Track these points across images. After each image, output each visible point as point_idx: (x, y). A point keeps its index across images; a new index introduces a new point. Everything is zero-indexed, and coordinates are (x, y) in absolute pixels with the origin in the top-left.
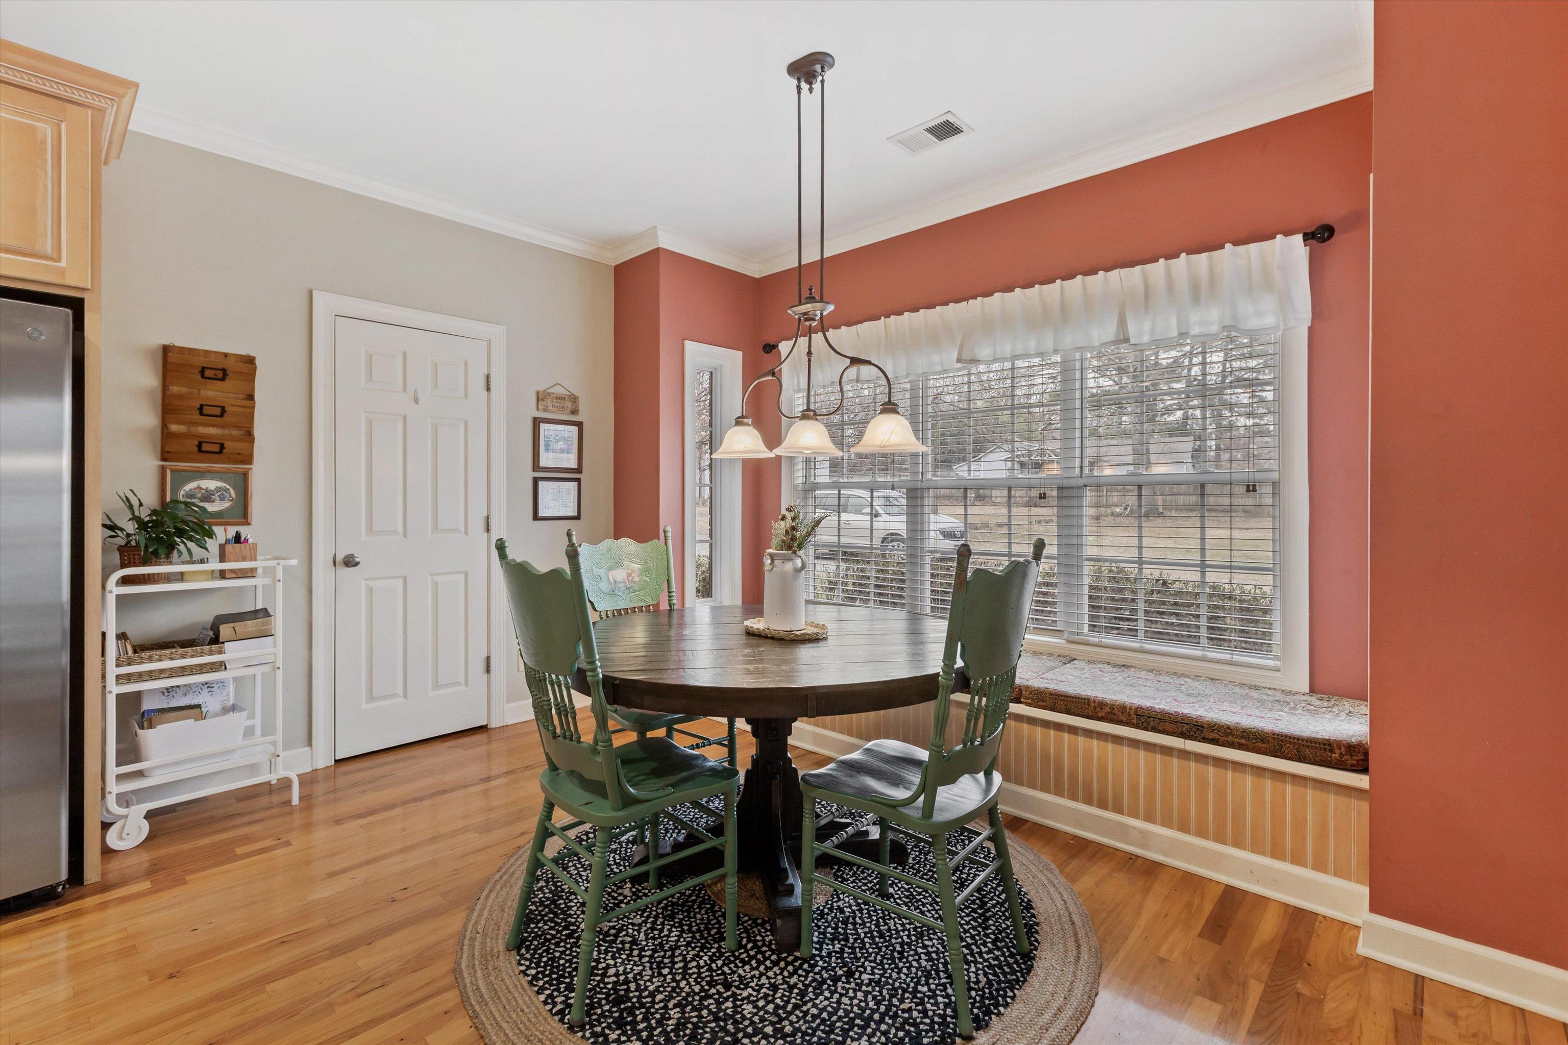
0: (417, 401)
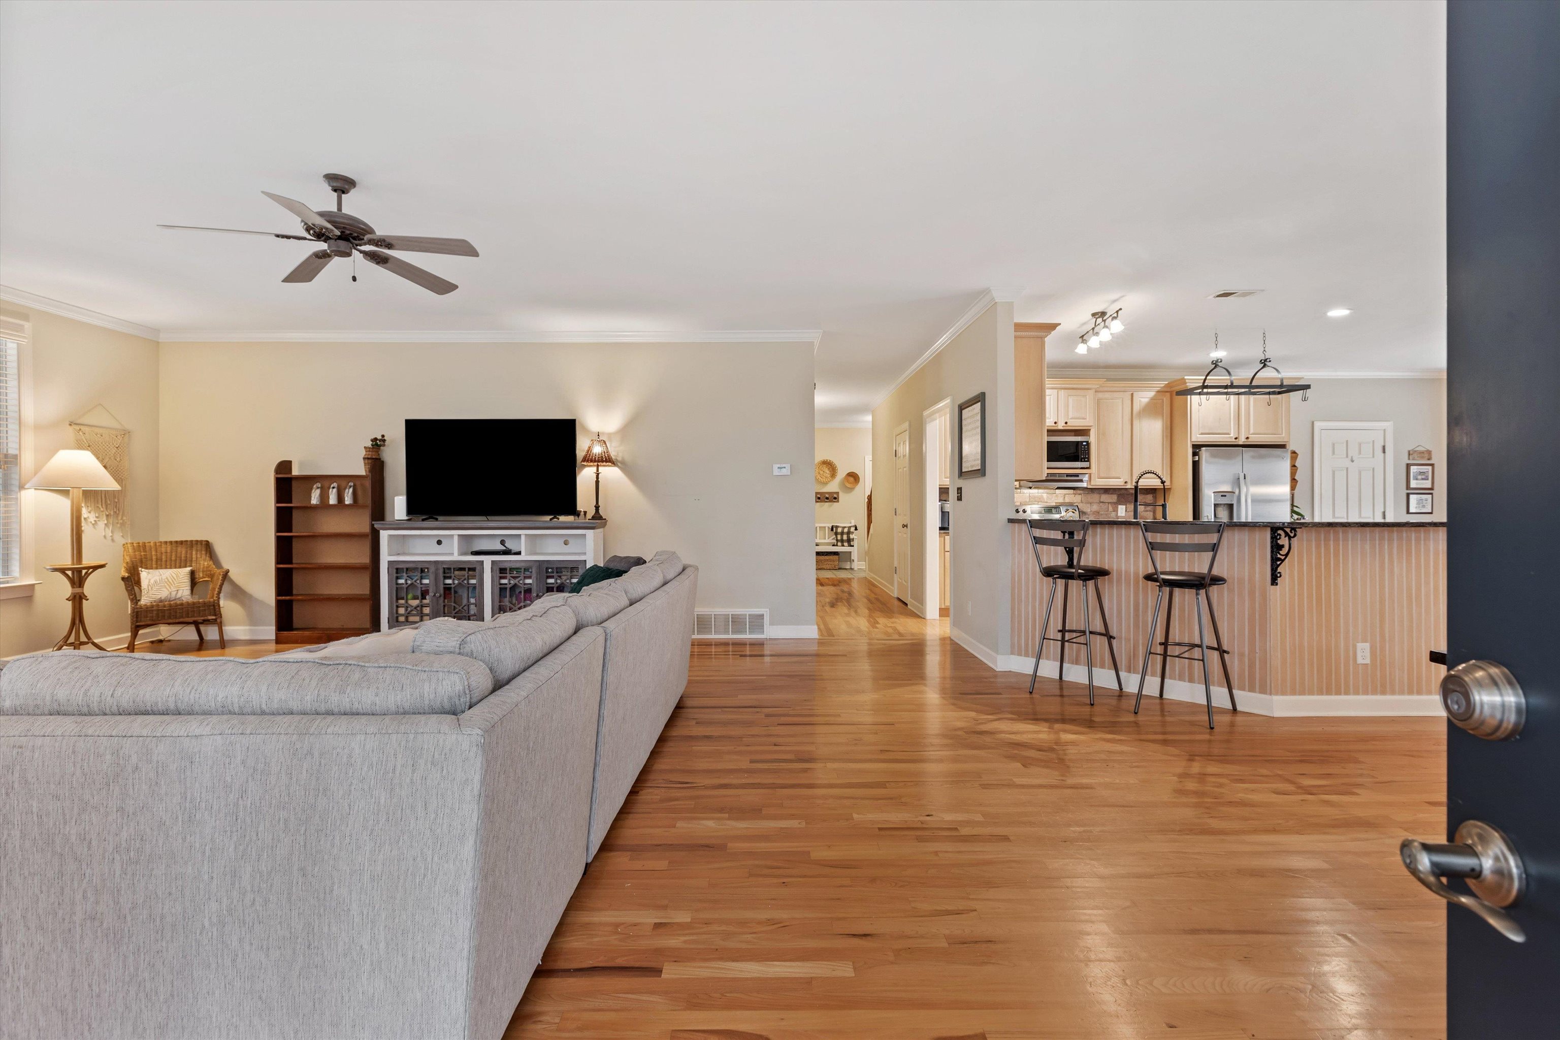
0: (1353, 461)
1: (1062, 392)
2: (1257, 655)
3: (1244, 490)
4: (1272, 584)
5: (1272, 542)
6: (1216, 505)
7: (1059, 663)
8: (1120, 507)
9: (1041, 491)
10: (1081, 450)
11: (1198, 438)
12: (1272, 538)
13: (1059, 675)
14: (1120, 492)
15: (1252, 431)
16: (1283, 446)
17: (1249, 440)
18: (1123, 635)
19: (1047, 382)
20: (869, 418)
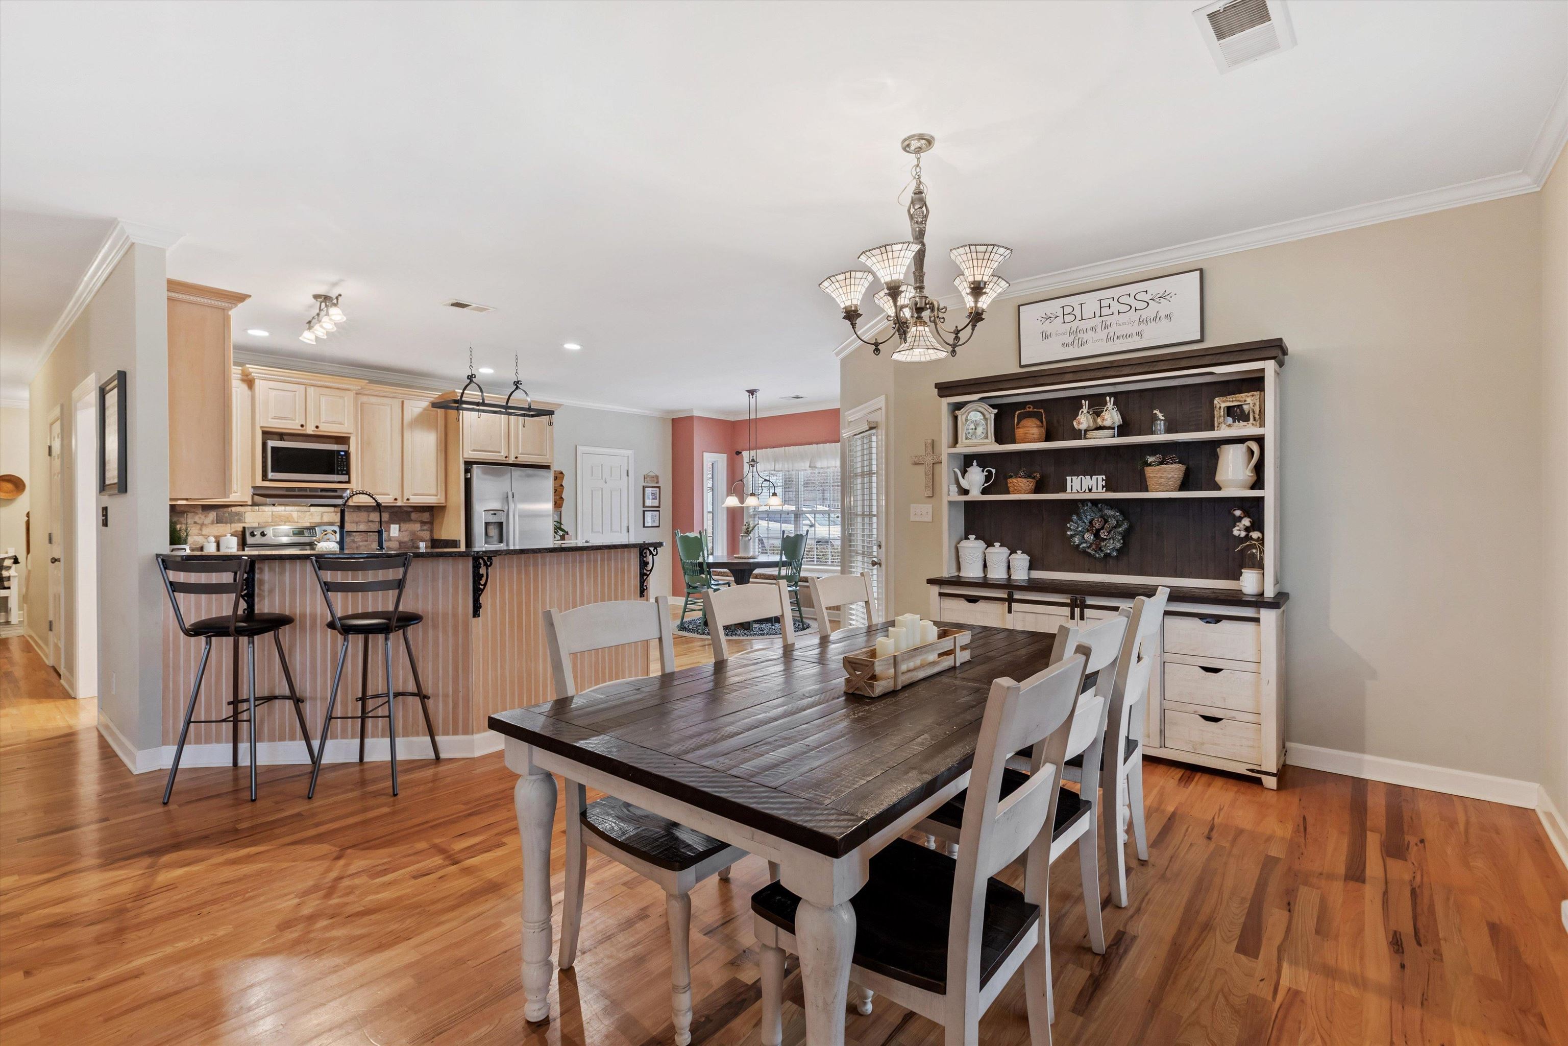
0: (606, 482)
1: (311, 390)
2: (461, 694)
3: (512, 506)
4: (474, 616)
5: (474, 572)
6: (487, 524)
7: (232, 745)
8: (392, 526)
9: (288, 508)
10: (338, 461)
11: (470, 455)
12: (474, 567)
13: (232, 761)
14: (393, 510)
15: (520, 451)
16: (547, 467)
17: (518, 459)
18: (319, 695)
19: (233, 371)
20: (25, 394)
